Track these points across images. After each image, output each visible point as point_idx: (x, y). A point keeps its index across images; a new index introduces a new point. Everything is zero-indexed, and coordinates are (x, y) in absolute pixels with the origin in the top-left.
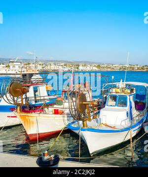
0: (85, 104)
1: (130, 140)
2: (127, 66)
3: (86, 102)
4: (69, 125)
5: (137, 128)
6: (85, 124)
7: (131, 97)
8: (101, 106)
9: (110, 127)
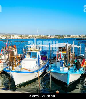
1: (38, 77)
2: (37, 36)
3: (14, 56)
4: (4, 69)
5: (42, 70)
6: (13, 68)
7: (39, 53)
8: (22, 58)
9: (27, 70)
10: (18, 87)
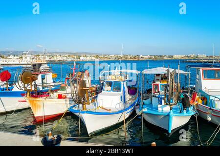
0: (85, 90)
1: (123, 121)
2: (121, 56)
3: (86, 87)
4: (71, 108)
5: (130, 110)
6: (85, 107)
7: (125, 83)
8: (98, 91)
9: (106, 109)
10: (91, 136)
